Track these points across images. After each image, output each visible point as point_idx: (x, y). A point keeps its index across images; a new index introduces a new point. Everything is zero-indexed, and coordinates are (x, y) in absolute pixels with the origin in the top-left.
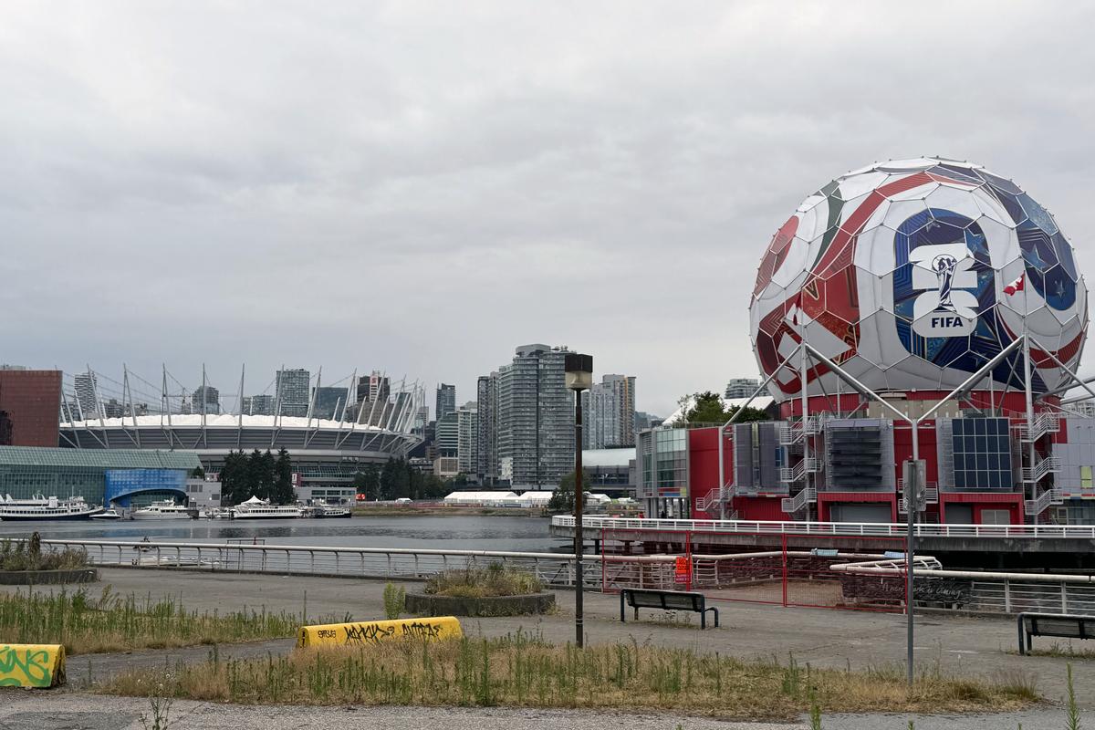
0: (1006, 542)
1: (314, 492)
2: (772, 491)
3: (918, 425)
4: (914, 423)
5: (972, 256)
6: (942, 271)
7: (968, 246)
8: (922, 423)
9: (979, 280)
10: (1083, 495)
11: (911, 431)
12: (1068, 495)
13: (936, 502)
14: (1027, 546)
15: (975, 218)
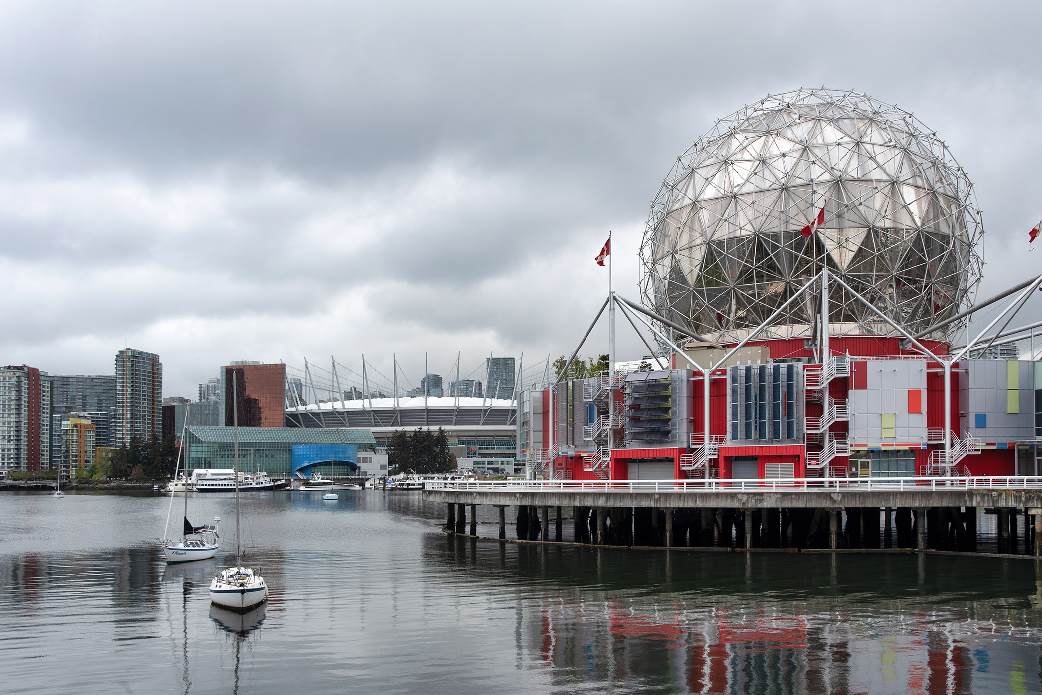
0: (740, 497)
1: (475, 462)
2: (586, 450)
3: (710, 375)
4: (706, 373)
8: (713, 373)
10: (883, 445)
11: (702, 382)
12: (866, 445)
13: (716, 457)
14: (761, 501)
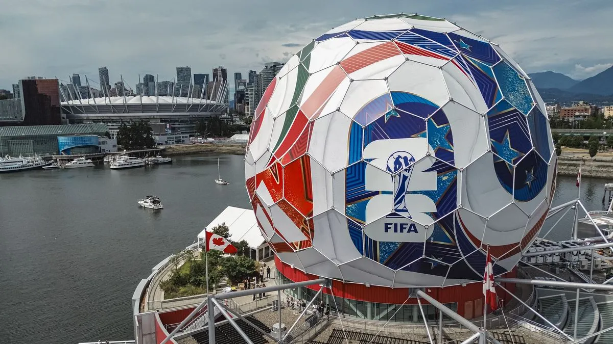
5: (433, 154)
6: (398, 172)
7: (430, 142)
9: (439, 181)
15: (440, 104)
